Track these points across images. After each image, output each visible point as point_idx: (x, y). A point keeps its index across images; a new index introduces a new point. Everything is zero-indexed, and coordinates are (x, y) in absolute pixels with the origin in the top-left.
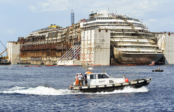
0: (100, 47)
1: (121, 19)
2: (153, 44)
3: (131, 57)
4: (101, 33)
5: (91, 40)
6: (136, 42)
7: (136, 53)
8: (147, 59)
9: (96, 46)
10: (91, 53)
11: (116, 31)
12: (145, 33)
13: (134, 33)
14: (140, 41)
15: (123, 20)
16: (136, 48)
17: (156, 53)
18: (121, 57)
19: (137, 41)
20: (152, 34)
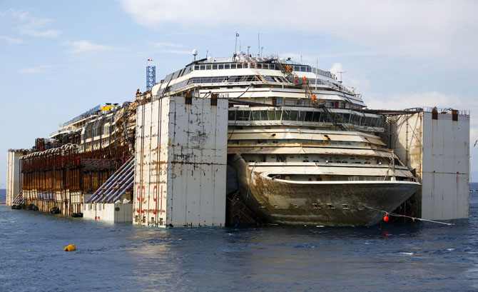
0: (191, 160)
1: (272, 67)
2: (380, 148)
3: (302, 197)
4: (193, 107)
5: (159, 135)
6: (321, 142)
7: (321, 180)
8: (360, 203)
9: (175, 156)
10: (161, 181)
11: (251, 105)
12: (353, 112)
13: (316, 110)
14: (333, 138)
15: (280, 71)
16: (318, 164)
17: (393, 181)
18: (266, 195)
19: (325, 139)
20: (375, 116)
